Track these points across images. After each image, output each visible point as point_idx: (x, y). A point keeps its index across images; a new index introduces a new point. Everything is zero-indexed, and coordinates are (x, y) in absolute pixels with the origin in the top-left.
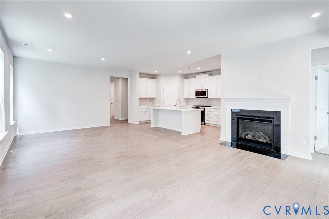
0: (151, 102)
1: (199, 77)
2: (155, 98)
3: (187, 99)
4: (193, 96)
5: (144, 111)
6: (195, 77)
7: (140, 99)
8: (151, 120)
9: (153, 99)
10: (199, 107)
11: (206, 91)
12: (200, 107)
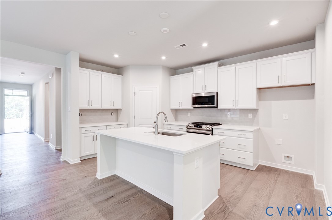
0: (114, 117)
1: (199, 71)
2: (122, 109)
3: (176, 111)
4: (188, 104)
5: (93, 134)
6: (192, 71)
7: (82, 111)
8: (96, 154)
9: (117, 110)
10: (201, 127)
11: (214, 96)
12: (204, 127)
